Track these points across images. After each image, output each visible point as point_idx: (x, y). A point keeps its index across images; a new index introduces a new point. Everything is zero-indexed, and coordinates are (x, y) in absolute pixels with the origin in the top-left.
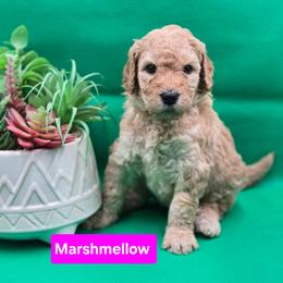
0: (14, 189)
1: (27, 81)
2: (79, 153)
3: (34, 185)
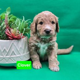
0: (7, 51)
1: (11, 22)
3: (13, 50)
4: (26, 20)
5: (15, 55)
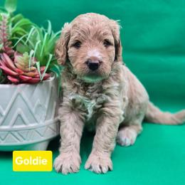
0: (4, 113)
1: (16, 34)
3: (19, 110)
4: (55, 32)
5: (25, 123)
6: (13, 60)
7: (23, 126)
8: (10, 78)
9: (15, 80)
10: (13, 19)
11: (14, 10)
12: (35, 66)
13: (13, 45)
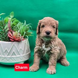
0: (9, 52)
1: (13, 25)
2: (25, 43)
3: (14, 51)
4: (27, 24)
5: (16, 55)
6: (12, 34)
7: (15, 56)
8: (11, 39)
9: (13, 40)
10: (12, 20)
11: (13, 17)
12: (20, 35)
13: (12, 29)
